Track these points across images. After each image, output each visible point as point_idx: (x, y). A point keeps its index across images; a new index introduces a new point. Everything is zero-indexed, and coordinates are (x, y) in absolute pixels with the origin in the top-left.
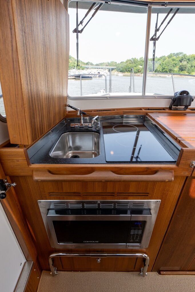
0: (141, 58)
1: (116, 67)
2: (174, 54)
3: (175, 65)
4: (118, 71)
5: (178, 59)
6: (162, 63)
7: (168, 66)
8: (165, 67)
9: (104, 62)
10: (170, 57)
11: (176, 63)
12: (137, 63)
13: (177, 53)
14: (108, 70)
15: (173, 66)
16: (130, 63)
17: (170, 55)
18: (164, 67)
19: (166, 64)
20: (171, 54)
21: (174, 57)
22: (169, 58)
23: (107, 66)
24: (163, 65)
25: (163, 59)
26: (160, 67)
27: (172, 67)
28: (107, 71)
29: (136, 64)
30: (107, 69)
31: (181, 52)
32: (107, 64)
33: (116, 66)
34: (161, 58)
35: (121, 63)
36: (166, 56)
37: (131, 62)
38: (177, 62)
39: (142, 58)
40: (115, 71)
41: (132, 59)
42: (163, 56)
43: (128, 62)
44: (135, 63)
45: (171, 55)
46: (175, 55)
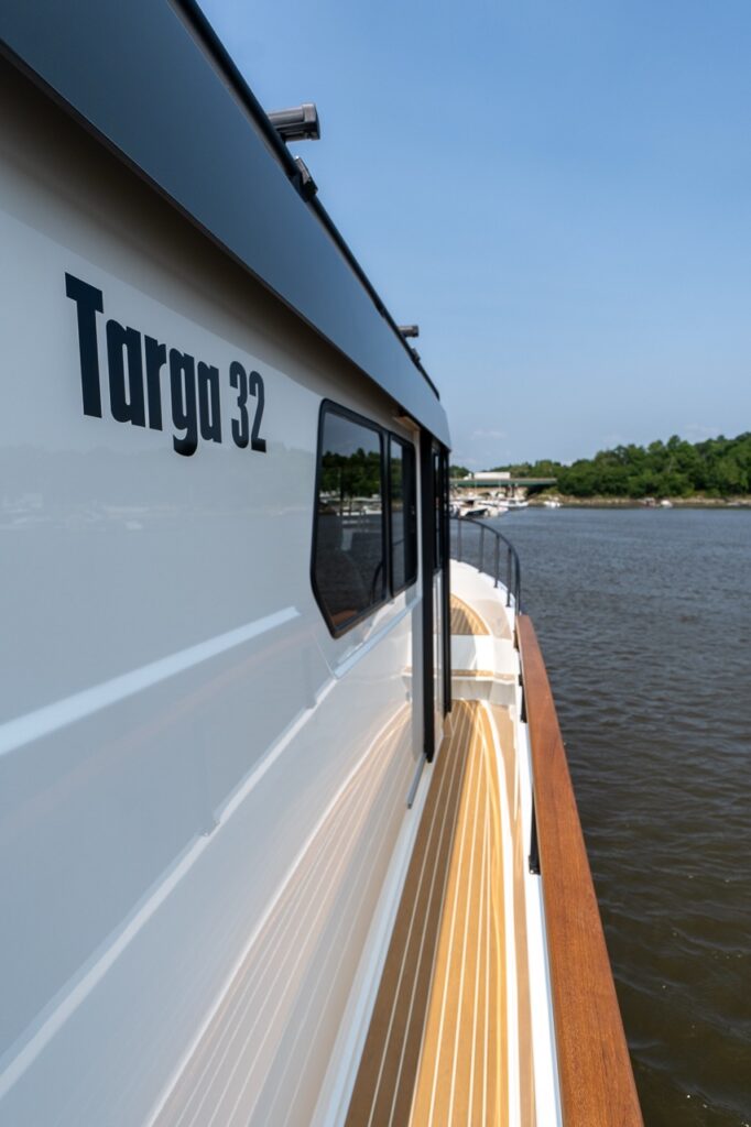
0: (652, 446)
1: (554, 480)
4: (563, 493)
9: (513, 464)
12: (638, 462)
14: (526, 489)
16: (611, 464)
23: (522, 475)
26: (740, 474)
28: (519, 495)
29: (636, 465)
30: (521, 486)
32: (521, 470)
33: (555, 476)
35: (574, 465)
37: (614, 459)
39: (660, 443)
40: (553, 494)
41: (620, 448)
43: (604, 461)
44: (630, 461)
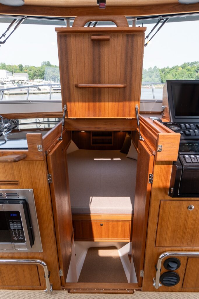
2: (189, 63)
3: (190, 75)
5: (193, 69)
6: (175, 74)
7: (182, 77)
8: (179, 78)
10: (184, 67)
11: (192, 74)
13: (192, 63)
15: (188, 76)
17: (183, 65)
18: (177, 78)
19: (179, 74)
20: (185, 63)
21: (189, 67)
22: (182, 68)
24: (176, 76)
25: (175, 69)
27: (187, 78)
31: (196, 61)
34: (173, 68)
36: (179, 65)
38: (192, 72)
42: (175, 66)
45: (185, 65)
46: (190, 65)
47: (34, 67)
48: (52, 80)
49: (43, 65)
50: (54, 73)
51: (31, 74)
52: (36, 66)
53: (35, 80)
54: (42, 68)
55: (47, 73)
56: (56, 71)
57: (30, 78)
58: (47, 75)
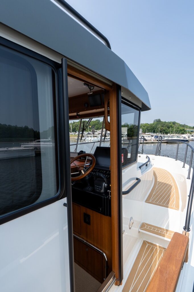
47: (148, 124)
48: (160, 133)
49: (155, 122)
50: (162, 128)
51: (144, 129)
52: (149, 123)
53: (146, 133)
54: (153, 125)
55: (157, 128)
56: (164, 126)
57: (143, 132)
58: (157, 129)
